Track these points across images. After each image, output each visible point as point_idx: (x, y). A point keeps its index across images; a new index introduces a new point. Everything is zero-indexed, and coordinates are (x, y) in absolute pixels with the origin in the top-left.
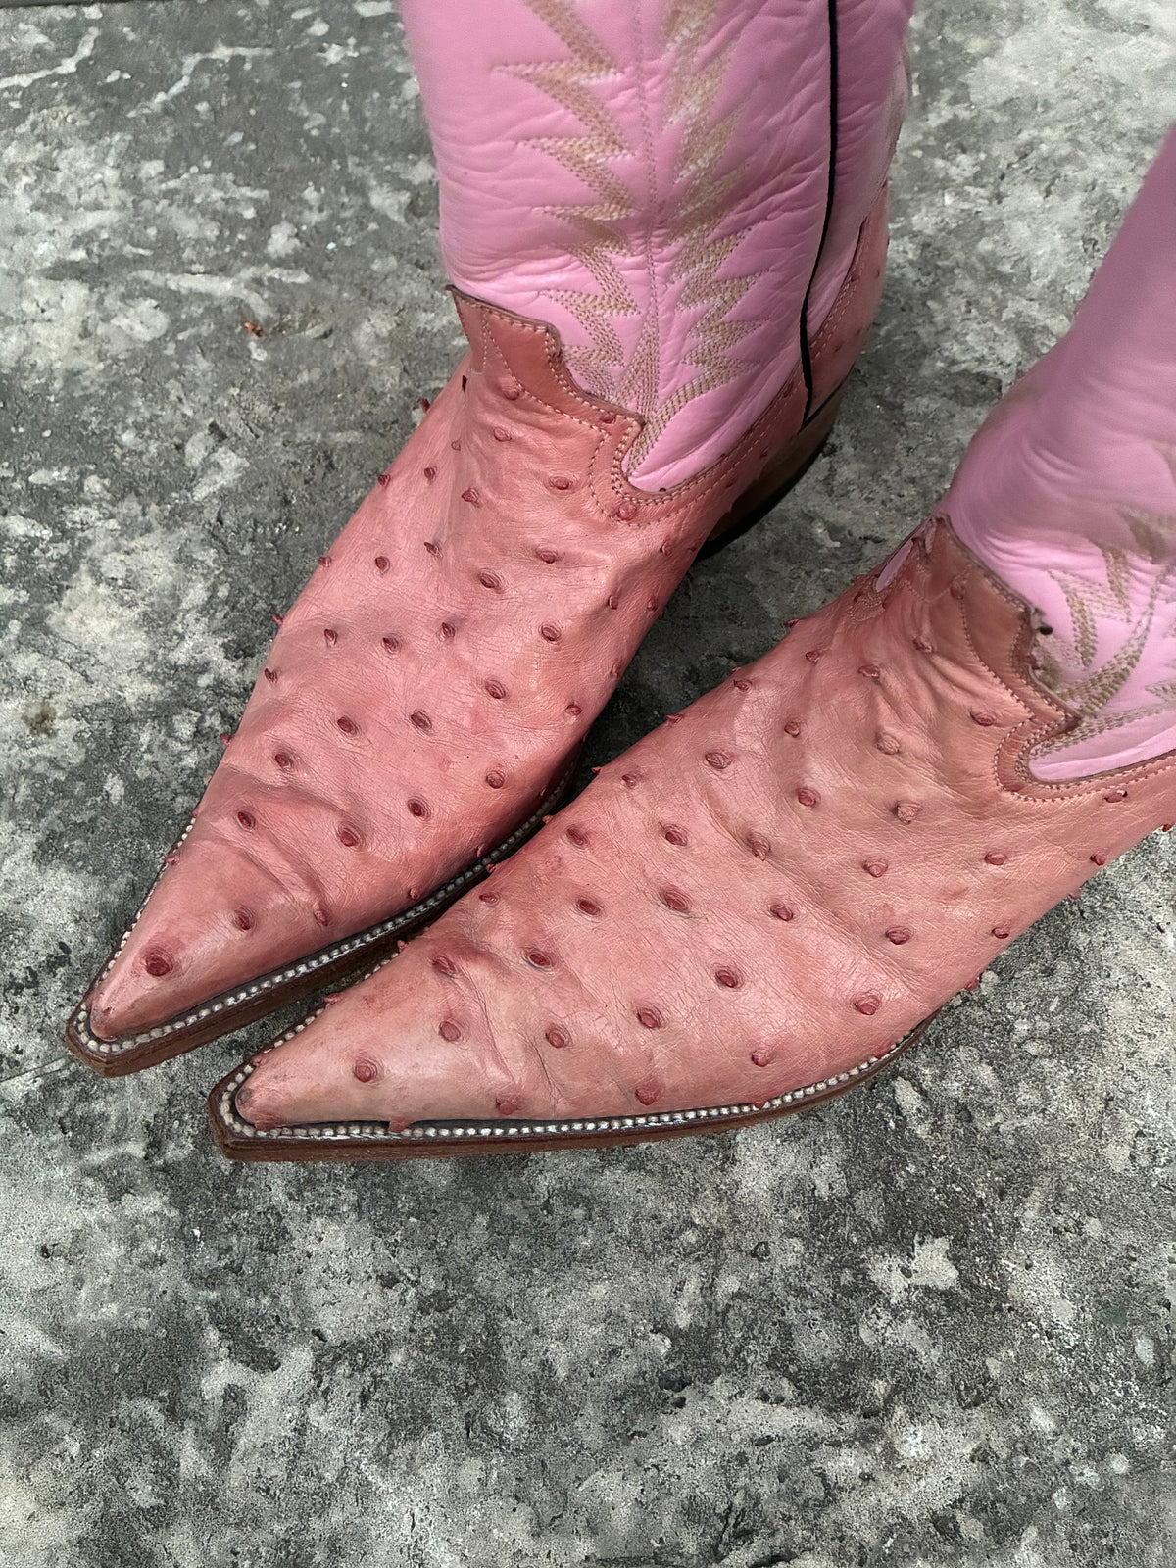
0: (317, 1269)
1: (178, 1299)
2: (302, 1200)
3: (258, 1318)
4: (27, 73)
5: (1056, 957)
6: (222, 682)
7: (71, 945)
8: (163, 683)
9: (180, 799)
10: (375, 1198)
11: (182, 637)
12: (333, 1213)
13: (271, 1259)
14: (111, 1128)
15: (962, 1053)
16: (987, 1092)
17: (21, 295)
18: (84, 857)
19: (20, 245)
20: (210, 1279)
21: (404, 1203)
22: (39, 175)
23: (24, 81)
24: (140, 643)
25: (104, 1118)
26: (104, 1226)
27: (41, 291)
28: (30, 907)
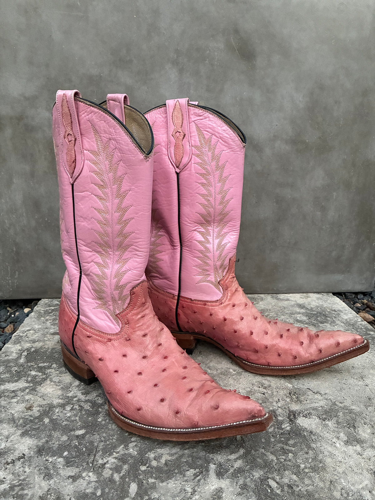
4: (54, 307)
5: (308, 450)
6: (80, 399)
7: (26, 454)
8: (64, 400)
9: (64, 422)
11: (71, 391)
15: (287, 472)
16: (296, 481)
17: (45, 337)
18: (34, 435)
19: (46, 330)
22: (53, 321)
23: (53, 308)
24: (60, 393)
27: (49, 337)
28: (16, 446)
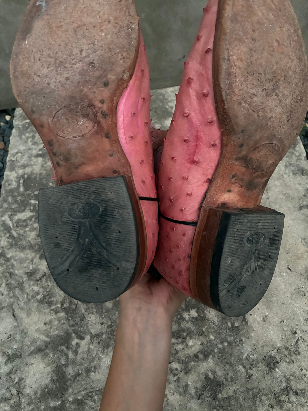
0: (90, 323)
1: (67, 329)
2: (87, 312)
3: (81, 331)
7: (46, 273)
10: (99, 310)
12: (92, 313)
13: (82, 322)
14: (55, 302)
17: (31, 161)
19: (30, 152)
20: (73, 326)
21: (104, 311)
25: (53, 301)
26: (55, 319)
27: (34, 159)
28: (39, 267)
